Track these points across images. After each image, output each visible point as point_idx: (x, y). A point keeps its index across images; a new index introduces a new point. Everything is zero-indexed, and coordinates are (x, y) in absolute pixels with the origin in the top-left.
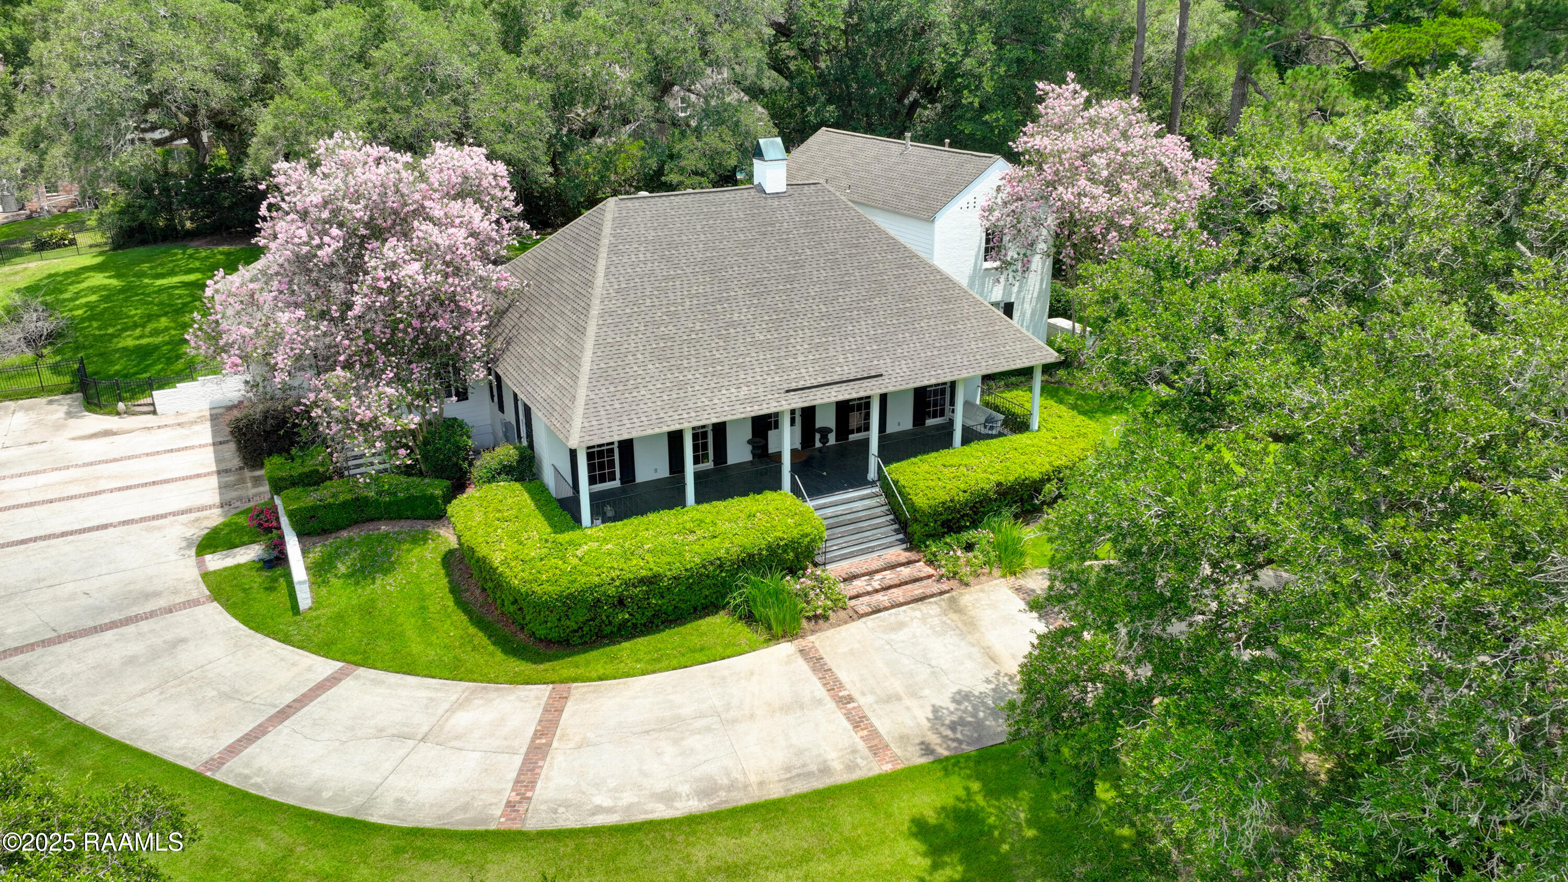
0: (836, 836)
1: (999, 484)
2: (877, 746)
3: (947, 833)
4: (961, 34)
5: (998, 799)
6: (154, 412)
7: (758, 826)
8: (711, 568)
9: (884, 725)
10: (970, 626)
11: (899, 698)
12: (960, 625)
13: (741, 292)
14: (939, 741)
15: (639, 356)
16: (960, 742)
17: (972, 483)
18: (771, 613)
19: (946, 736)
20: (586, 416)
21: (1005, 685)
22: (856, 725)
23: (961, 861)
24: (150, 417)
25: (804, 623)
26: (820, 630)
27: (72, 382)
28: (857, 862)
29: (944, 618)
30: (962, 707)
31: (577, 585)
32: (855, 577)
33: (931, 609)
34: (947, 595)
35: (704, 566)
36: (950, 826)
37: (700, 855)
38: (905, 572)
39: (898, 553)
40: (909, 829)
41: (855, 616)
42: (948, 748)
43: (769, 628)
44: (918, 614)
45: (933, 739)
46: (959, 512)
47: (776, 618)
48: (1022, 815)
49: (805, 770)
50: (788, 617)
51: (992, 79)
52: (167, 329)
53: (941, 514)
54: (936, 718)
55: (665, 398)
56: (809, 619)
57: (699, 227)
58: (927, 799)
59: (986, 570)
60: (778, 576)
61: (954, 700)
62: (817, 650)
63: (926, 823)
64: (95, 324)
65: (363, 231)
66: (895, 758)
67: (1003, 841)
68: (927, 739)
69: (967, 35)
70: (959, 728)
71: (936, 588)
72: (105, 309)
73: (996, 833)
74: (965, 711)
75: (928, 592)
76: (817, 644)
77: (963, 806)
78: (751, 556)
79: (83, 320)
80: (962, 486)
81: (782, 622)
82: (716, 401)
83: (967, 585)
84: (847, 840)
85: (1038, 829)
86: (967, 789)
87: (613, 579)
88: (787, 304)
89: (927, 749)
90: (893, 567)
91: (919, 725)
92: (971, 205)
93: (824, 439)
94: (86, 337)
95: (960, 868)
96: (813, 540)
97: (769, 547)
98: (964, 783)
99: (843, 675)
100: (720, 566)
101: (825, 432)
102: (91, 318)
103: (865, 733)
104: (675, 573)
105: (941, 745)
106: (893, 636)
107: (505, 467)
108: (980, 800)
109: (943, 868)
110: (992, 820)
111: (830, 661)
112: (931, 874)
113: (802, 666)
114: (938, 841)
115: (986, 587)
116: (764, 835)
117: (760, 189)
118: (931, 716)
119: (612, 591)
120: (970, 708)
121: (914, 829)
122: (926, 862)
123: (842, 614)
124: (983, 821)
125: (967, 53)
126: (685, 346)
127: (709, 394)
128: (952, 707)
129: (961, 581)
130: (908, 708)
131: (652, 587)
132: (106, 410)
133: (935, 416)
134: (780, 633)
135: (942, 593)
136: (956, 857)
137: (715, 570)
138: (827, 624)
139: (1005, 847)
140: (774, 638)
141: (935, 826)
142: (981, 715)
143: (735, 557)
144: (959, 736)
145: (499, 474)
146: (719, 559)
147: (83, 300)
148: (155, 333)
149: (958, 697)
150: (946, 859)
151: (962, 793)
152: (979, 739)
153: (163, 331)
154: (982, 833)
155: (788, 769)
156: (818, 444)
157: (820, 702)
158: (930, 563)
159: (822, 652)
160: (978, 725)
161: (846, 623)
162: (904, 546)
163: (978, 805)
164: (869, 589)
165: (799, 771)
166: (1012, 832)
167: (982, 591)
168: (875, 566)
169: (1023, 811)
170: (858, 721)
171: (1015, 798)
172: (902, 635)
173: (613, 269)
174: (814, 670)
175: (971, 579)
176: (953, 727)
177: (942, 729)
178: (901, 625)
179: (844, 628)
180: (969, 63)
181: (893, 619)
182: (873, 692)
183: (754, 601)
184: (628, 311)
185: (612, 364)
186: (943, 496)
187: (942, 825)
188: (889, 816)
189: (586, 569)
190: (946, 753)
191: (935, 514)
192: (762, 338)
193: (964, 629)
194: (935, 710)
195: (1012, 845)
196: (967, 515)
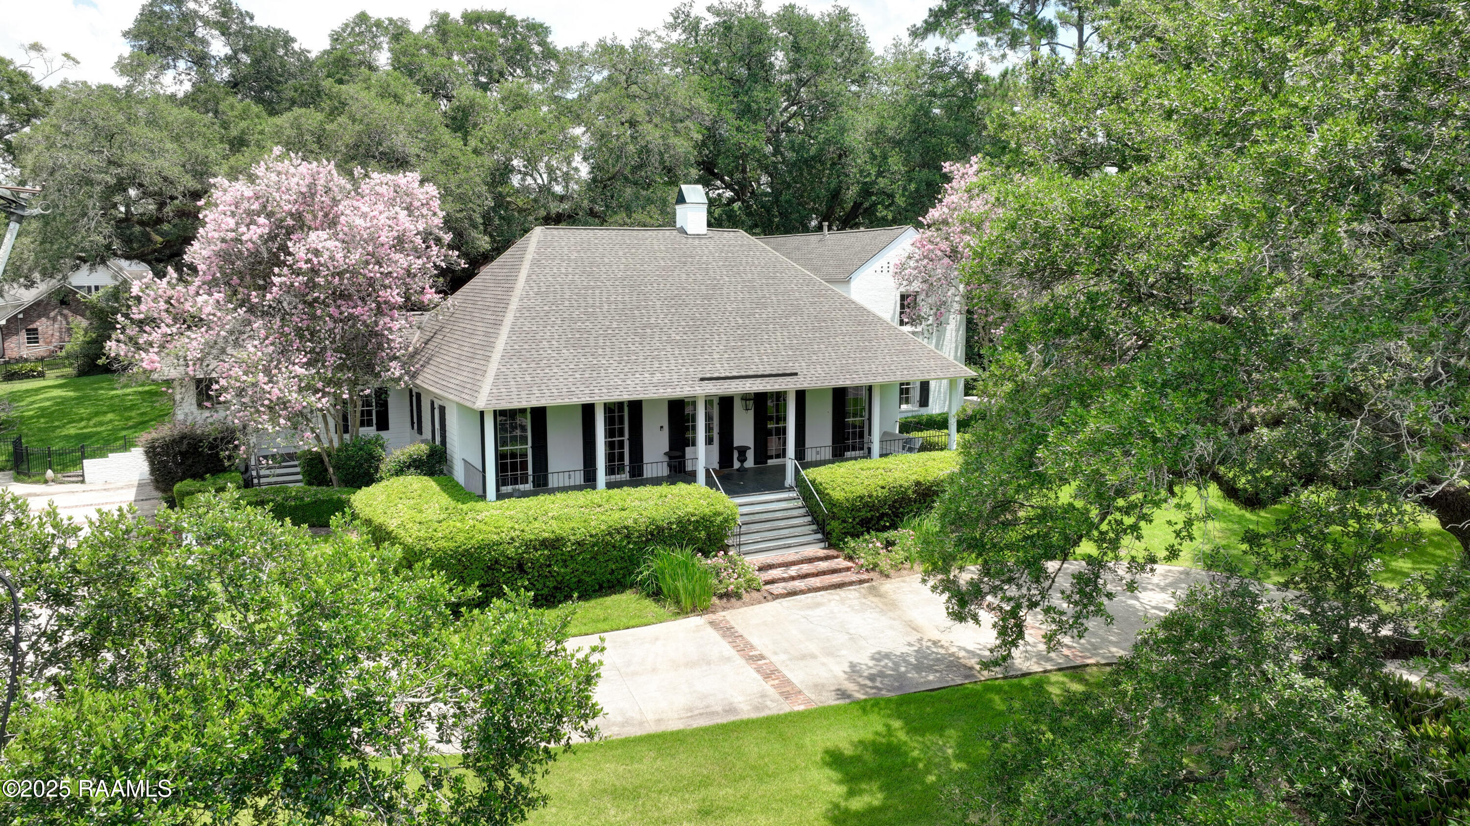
0: (740, 764)
1: (918, 483)
2: (788, 691)
3: (865, 763)
4: (874, 157)
5: (923, 736)
6: (83, 482)
7: (652, 754)
8: (618, 537)
9: (797, 676)
10: (891, 605)
11: (813, 657)
12: (880, 605)
13: (658, 303)
14: (857, 688)
15: (554, 342)
16: (880, 689)
17: (891, 480)
18: (680, 584)
19: (865, 685)
20: (494, 384)
21: (928, 648)
22: (767, 676)
23: (881, 789)
24: (79, 485)
25: (715, 600)
26: (733, 607)
27: (7, 461)
28: (763, 787)
29: (864, 601)
30: (882, 663)
31: (473, 541)
32: (771, 567)
33: (851, 594)
34: (866, 585)
35: (610, 534)
36: (868, 757)
37: (584, 779)
38: (823, 565)
39: (817, 550)
40: (822, 758)
41: (770, 597)
42: (866, 693)
43: (678, 602)
44: (837, 597)
45: (851, 687)
46: (878, 510)
47: (686, 589)
48: (950, 751)
49: (708, 710)
50: (697, 588)
51: (903, 195)
52: (111, 421)
53: (859, 510)
54: (854, 671)
55: (578, 376)
56: (721, 597)
57: (621, 253)
58: (843, 734)
59: (907, 565)
60: (688, 551)
61: (873, 658)
62: (728, 622)
63: (842, 754)
64: (42, 420)
65: (290, 222)
66: (809, 701)
67: (928, 772)
68: (843, 687)
69: (879, 159)
70: (879, 679)
71: (855, 578)
72: (55, 411)
73: (921, 766)
74: (886, 666)
75: (847, 580)
76: (728, 618)
77: (884, 740)
78: (661, 530)
79: (32, 417)
80: (881, 483)
81: (692, 595)
82: (629, 382)
83: (887, 576)
84: (753, 768)
85: (968, 763)
86: (888, 726)
87: (512, 539)
88: (704, 314)
89: (843, 694)
90: (810, 560)
91: (835, 677)
92: (885, 269)
93: (743, 459)
94: (30, 429)
95: (880, 796)
96: (726, 520)
97: (679, 522)
98: (884, 720)
99: (754, 640)
100: (628, 536)
101: (743, 451)
102: (38, 417)
103: (777, 682)
104: (579, 537)
105: (858, 691)
106: (810, 612)
107: (415, 461)
108: (902, 736)
109: (860, 795)
110: (916, 753)
111: (740, 629)
112: (846, 800)
113: (713, 635)
114: (855, 770)
115: (907, 579)
116: (659, 762)
117: (682, 231)
118: (848, 670)
119: (511, 551)
120: (890, 664)
121: (827, 759)
122: (842, 789)
123: (755, 594)
124: (906, 754)
125: (880, 174)
126: (601, 338)
127: (622, 376)
128: (871, 663)
129: (881, 572)
130: (823, 664)
131: (554, 552)
132: (34, 479)
133: (854, 449)
134: (689, 607)
135: (861, 582)
136: (875, 786)
137: (621, 540)
138: (739, 603)
139: (931, 778)
140: (682, 612)
141: (851, 758)
142: (903, 669)
143: (643, 528)
144: (878, 684)
145: (409, 467)
146: (626, 528)
147: (36, 406)
148: (101, 424)
149: (877, 656)
150: (864, 786)
151: (880, 728)
152: (900, 688)
153: (107, 423)
154: (905, 765)
155: (690, 710)
156: (737, 465)
157: (728, 659)
158: (850, 558)
159: (733, 623)
160: (901, 677)
161: (760, 602)
162: (822, 545)
163: (899, 740)
164: (785, 575)
165: (701, 711)
166: (938, 766)
167: (904, 581)
168: (791, 558)
169: (951, 747)
170: (769, 673)
171: (941, 736)
172: (818, 612)
173: (534, 277)
174: (724, 636)
175: (892, 572)
176: (872, 678)
177: (860, 680)
178: (818, 605)
179: (757, 608)
180: (882, 182)
181: (809, 600)
182: (786, 652)
183: (663, 573)
184: (546, 308)
185: (526, 346)
186: (860, 490)
187: (860, 756)
188: (800, 747)
189: (484, 528)
190: (863, 697)
191: (853, 509)
192: (678, 338)
193: (884, 608)
194: (852, 666)
195: (939, 777)
196: (887, 514)
